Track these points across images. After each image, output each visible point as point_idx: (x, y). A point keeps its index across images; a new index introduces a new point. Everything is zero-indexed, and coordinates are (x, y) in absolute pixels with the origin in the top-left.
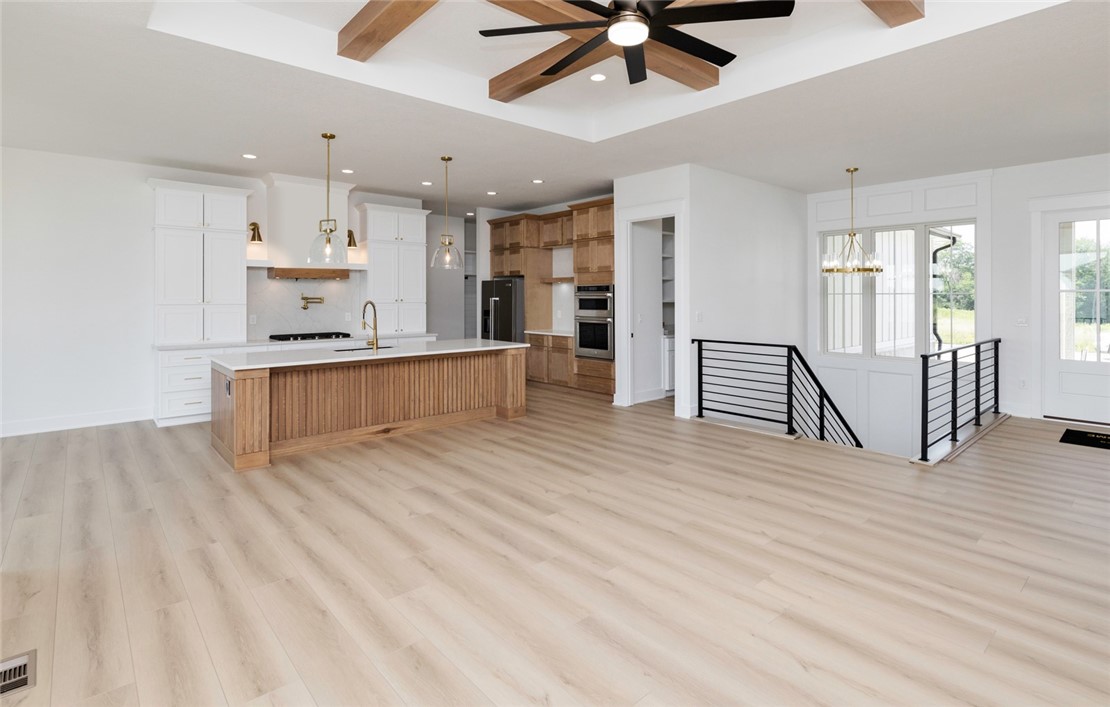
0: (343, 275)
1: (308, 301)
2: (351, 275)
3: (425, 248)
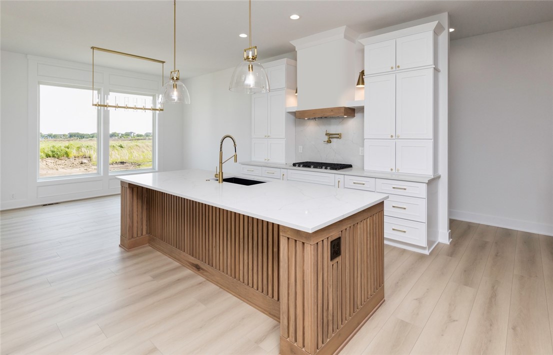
1: (330, 137)
3: (432, 70)
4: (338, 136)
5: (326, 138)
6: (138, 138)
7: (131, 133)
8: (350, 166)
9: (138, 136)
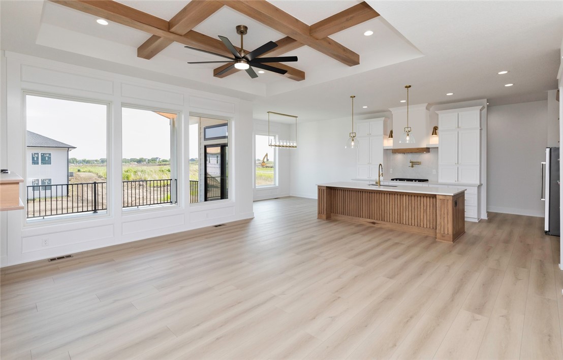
0: (427, 150)
1: (413, 164)
2: (430, 150)
3: (479, 130)
4: (418, 163)
5: (410, 164)
6: (164, 163)
7: (157, 158)
8: (427, 180)
9: (164, 161)
